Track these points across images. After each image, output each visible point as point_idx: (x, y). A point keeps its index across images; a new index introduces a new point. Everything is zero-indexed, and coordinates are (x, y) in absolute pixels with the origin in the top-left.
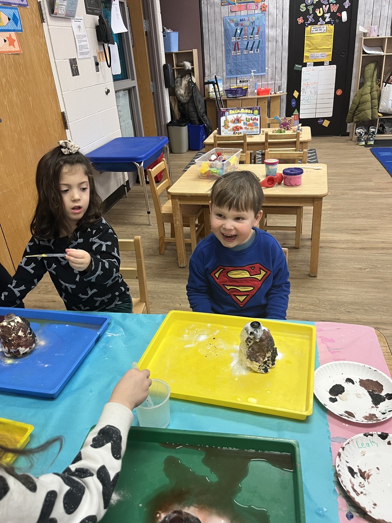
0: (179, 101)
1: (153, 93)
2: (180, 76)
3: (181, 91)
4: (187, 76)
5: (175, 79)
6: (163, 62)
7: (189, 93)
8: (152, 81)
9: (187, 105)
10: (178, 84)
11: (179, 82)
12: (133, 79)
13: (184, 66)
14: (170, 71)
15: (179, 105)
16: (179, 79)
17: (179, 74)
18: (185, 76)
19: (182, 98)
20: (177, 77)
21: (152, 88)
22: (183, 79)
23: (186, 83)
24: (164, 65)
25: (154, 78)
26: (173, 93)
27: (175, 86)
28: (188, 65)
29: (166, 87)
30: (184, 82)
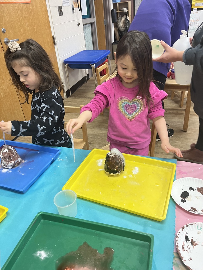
0: (119, 30)
1: (105, 26)
2: (120, 16)
3: (121, 25)
4: (125, 16)
5: (117, 18)
6: (112, 8)
7: (125, 26)
8: (105, 19)
9: (123, 32)
10: (119, 20)
11: (120, 19)
12: (94, 18)
13: (123, 10)
14: (115, 13)
15: (119, 32)
16: (120, 18)
17: (120, 15)
18: (123, 16)
19: (121, 29)
20: (119, 17)
21: (104, 23)
22: (122, 18)
23: (124, 20)
24: (112, 10)
25: (106, 17)
26: (116, 26)
27: (117, 22)
28: (125, 10)
29: (112, 22)
30: (123, 19)
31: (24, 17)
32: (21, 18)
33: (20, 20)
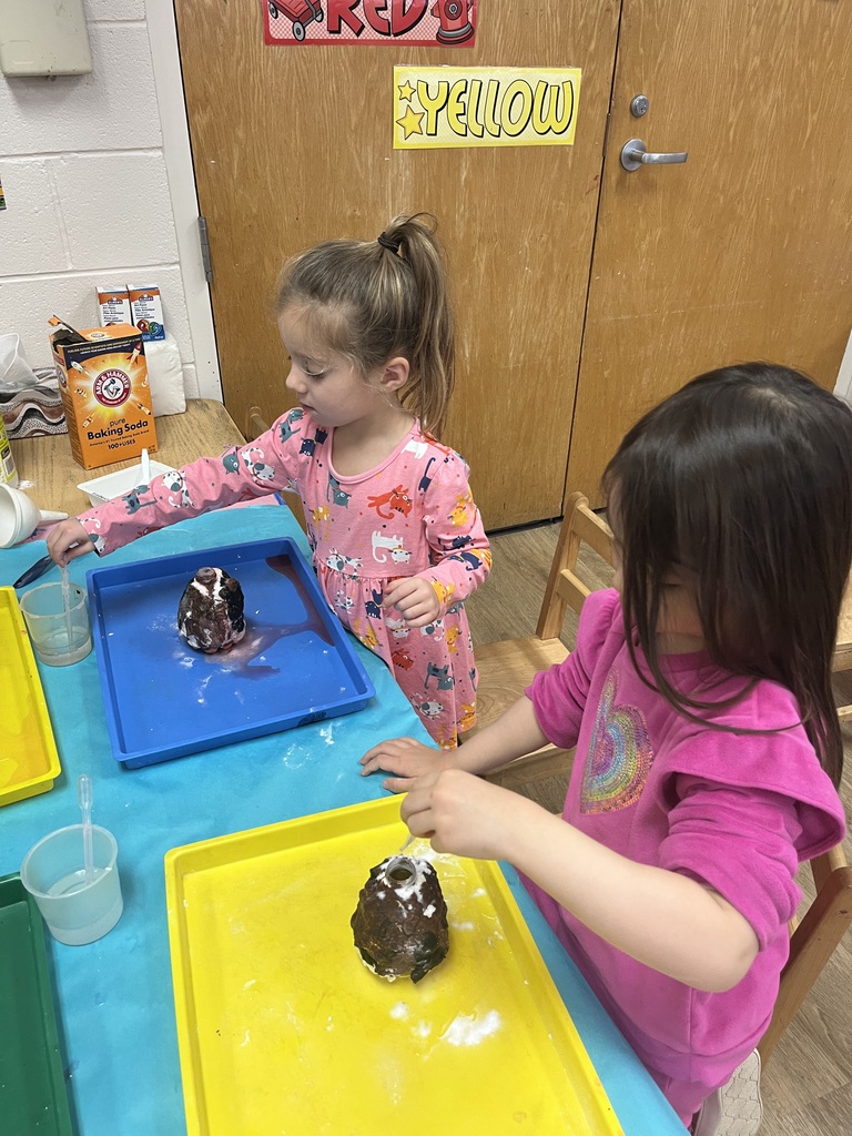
31: (773, 59)
32: (757, 61)
33: (744, 70)
